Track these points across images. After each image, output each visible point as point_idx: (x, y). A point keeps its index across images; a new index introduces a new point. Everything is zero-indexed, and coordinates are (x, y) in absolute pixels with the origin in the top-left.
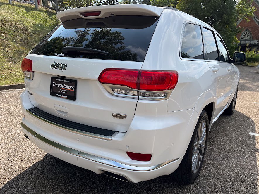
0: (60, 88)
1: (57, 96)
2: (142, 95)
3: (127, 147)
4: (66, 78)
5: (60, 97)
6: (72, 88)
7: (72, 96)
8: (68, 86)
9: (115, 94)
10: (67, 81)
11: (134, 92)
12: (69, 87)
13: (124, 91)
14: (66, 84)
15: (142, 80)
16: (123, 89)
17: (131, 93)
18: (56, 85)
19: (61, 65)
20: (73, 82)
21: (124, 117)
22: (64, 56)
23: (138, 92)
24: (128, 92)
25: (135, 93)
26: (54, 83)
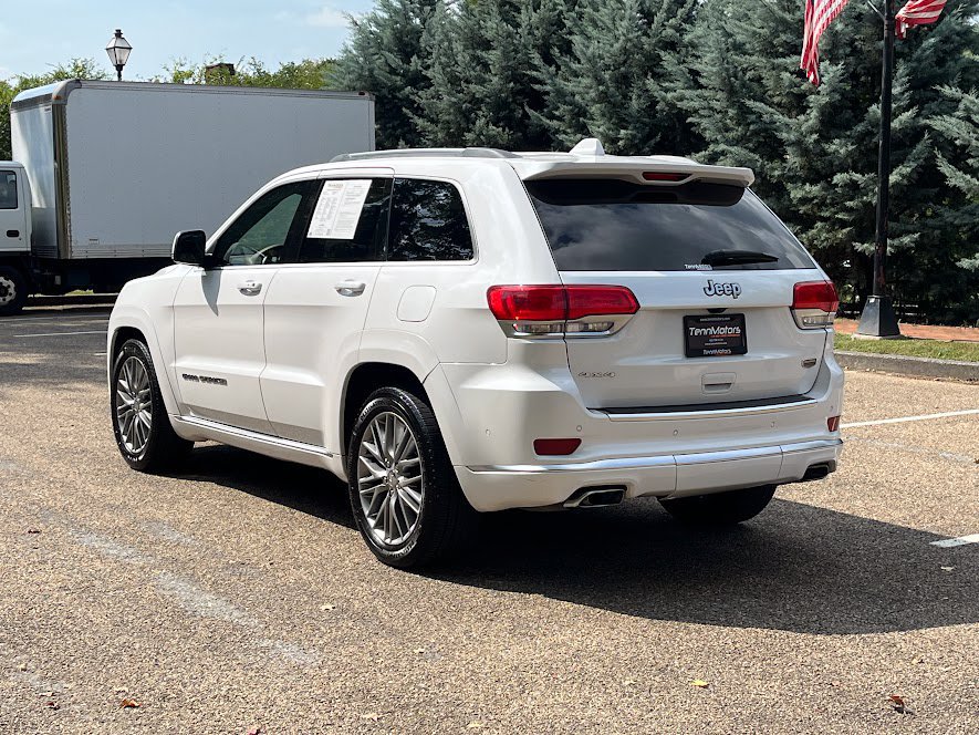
0: (709, 336)
1: (705, 355)
5: (714, 355)
6: (736, 330)
7: (738, 347)
8: (726, 328)
10: (726, 319)
12: (730, 330)
14: (723, 324)
18: (698, 331)
19: (728, 286)
20: (738, 319)
26: (692, 329)
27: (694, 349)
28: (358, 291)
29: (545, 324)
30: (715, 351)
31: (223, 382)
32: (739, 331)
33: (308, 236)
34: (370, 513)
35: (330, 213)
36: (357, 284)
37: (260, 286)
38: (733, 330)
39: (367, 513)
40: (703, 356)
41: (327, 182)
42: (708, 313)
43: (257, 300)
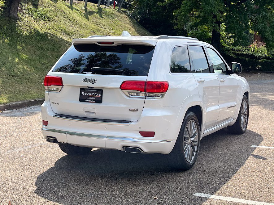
0: (88, 96)
1: (86, 102)
2: (147, 96)
3: (140, 128)
4: (93, 88)
5: (89, 102)
6: (99, 95)
7: (99, 101)
8: (95, 94)
9: (130, 96)
10: (95, 91)
11: (142, 95)
12: (97, 95)
13: (136, 94)
14: (94, 92)
15: (147, 87)
16: (135, 93)
17: (141, 95)
18: (84, 94)
19: (91, 80)
20: (100, 91)
21: (137, 110)
22: (92, 74)
23: (145, 94)
24: (139, 94)
25: (144, 95)
26: (82, 92)
27: (82, 99)
30: (89, 101)
32: (100, 95)
38: (98, 94)
40: (84, 101)
42: (88, 88)
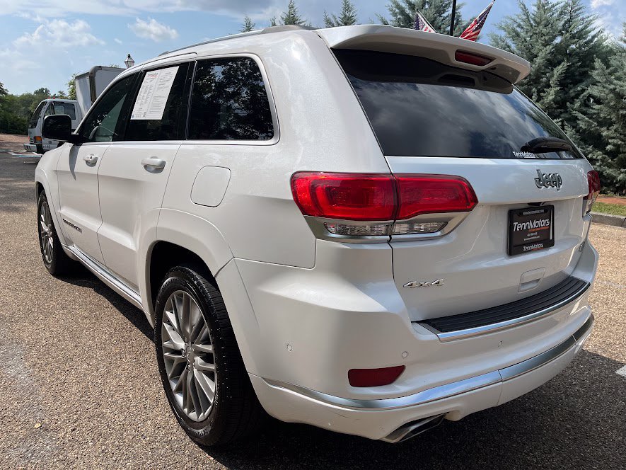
1: (524, 252)
6: (546, 223)
8: (540, 221)
12: (543, 223)
18: (519, 226)
20: (549, 211)
26: (515, 224)
27: (515, 246)
28: (159, 168)
29: (367, 225)
31: (80, 230)
33: (131, 119)
34: (172, 377)
35: (147, 98)
36: (158, 161)
37: (96, 159)
39: (169, 375)
40: (521, 252)
41: (148, 73)
42: (529, 206)
43: (93, 170)
